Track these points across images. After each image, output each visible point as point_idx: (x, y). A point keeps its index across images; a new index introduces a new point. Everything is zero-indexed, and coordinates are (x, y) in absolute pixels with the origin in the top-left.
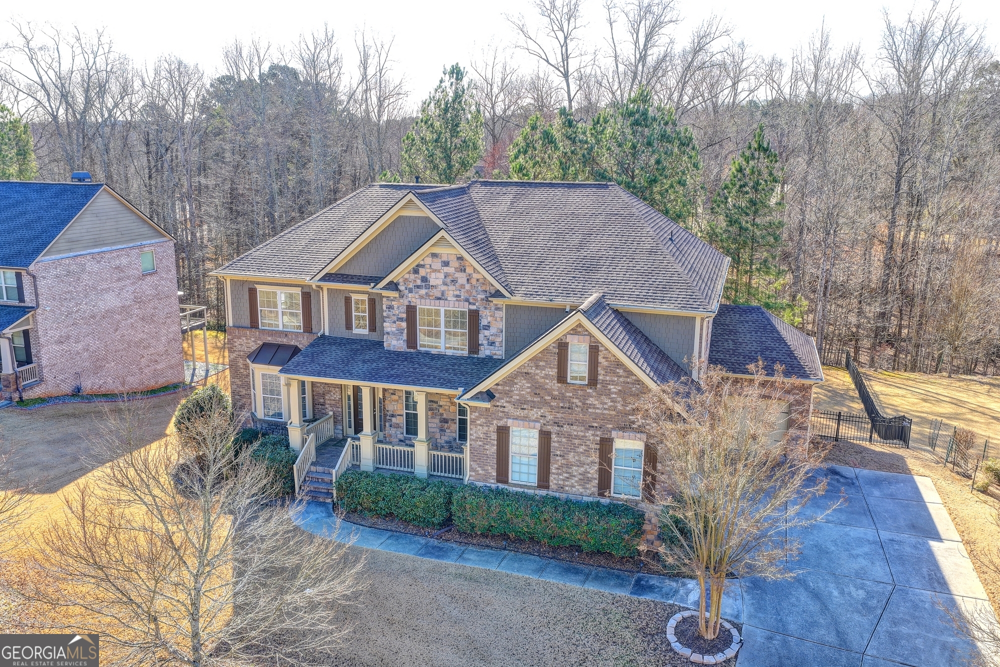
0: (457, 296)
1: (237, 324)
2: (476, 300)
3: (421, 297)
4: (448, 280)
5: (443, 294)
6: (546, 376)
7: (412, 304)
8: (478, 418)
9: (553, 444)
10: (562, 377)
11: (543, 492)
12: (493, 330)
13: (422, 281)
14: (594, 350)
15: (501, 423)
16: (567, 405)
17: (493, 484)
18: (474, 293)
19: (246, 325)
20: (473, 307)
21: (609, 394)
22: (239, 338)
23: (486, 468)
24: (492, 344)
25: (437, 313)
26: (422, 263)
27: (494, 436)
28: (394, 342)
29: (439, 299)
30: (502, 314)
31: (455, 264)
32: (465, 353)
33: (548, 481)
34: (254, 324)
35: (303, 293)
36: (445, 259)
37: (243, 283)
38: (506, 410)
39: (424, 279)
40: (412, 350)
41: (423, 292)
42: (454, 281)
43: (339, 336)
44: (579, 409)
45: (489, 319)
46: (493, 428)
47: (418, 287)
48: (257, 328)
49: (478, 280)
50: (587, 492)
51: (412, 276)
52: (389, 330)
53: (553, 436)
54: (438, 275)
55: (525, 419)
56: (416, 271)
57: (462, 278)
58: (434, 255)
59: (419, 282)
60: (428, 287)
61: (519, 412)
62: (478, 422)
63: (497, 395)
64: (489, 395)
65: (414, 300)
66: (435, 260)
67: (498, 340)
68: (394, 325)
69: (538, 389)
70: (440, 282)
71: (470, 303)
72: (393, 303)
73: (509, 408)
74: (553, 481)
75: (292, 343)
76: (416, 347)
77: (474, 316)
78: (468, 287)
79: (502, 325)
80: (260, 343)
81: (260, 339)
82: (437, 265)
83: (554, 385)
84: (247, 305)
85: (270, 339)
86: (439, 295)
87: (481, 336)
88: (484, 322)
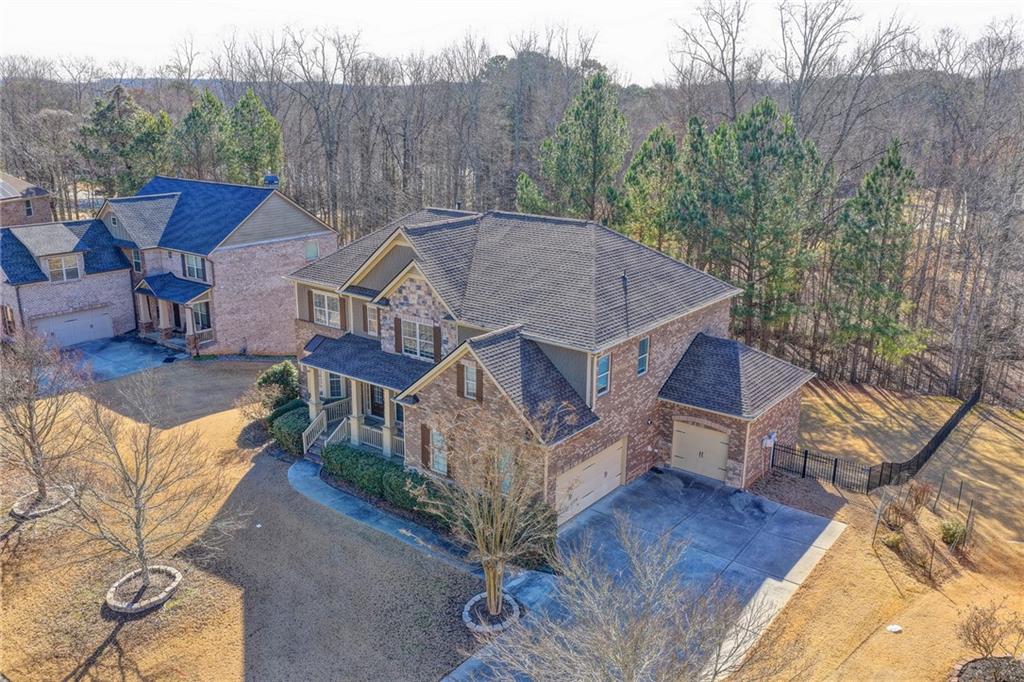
0: (427, 314)
1: (301, 318)
2: (439, 319)
3: (404, 312)
4: (421, 301)
5: (417, 311)
6: (450, 390)
7: (398, 317)
8: (409, 416)
10: (460, 392)
11: (451, 482)
12: (450, 345)
13: (404, 300)
14: (480, 373)
15: (424, 422)
17: (420, 470)
18: (437, 313)
19: (307, 319)
20: (437, 325)
21: (490, 410)
22: (302, 329)
23: (415, 455)
25: (414, 326)
26: (403, 284)
27: (420, 432)
28: (388, 346)
29: (415, 315)
30: (456, 332)
32: (433, 361)
33: (454, 473)
34: (311, 320)
35: (340, 299)
36: (418, 283)
37: (305, 286)
38: (426, 412)
39: (406, 298)
40: (399, 354)
41: (405, 308)
42: (424, 302)
43: (360, 335)
45: (447, 335)
46: (419, 425)
47: (402, 304)
48: (313, 322)
49: (438, 304)
51: (398, 295)
52: (384, 335)
54: (414, 296)
55: (438, 421)
56: (399, 291)
57: (429, 301)
58: (412, 280)
59: (402, 301)
60: (408, 305)
61: (434, 416)
62: (410, 419)
63: (420, 400)
64: (415, 399)
65: (399, 314)
66: (411, 283)
68: (388, 332)
69: (445, 399)
70: (415, 302)
71: (435, 321)
72: (387, 315)
73: (428, 411)
75: (334, 337)
76: (401, 352)
77: (437, 331)
78: (433, 308)
79: (456, 341)
80: (315, 334)
81: (314, 331)
82: (413, 289)
83: (455, 397)
84: (307, 304)
85: (320, 331)
86: (415, 312)
87: (442, 348)
88: (444, 338)
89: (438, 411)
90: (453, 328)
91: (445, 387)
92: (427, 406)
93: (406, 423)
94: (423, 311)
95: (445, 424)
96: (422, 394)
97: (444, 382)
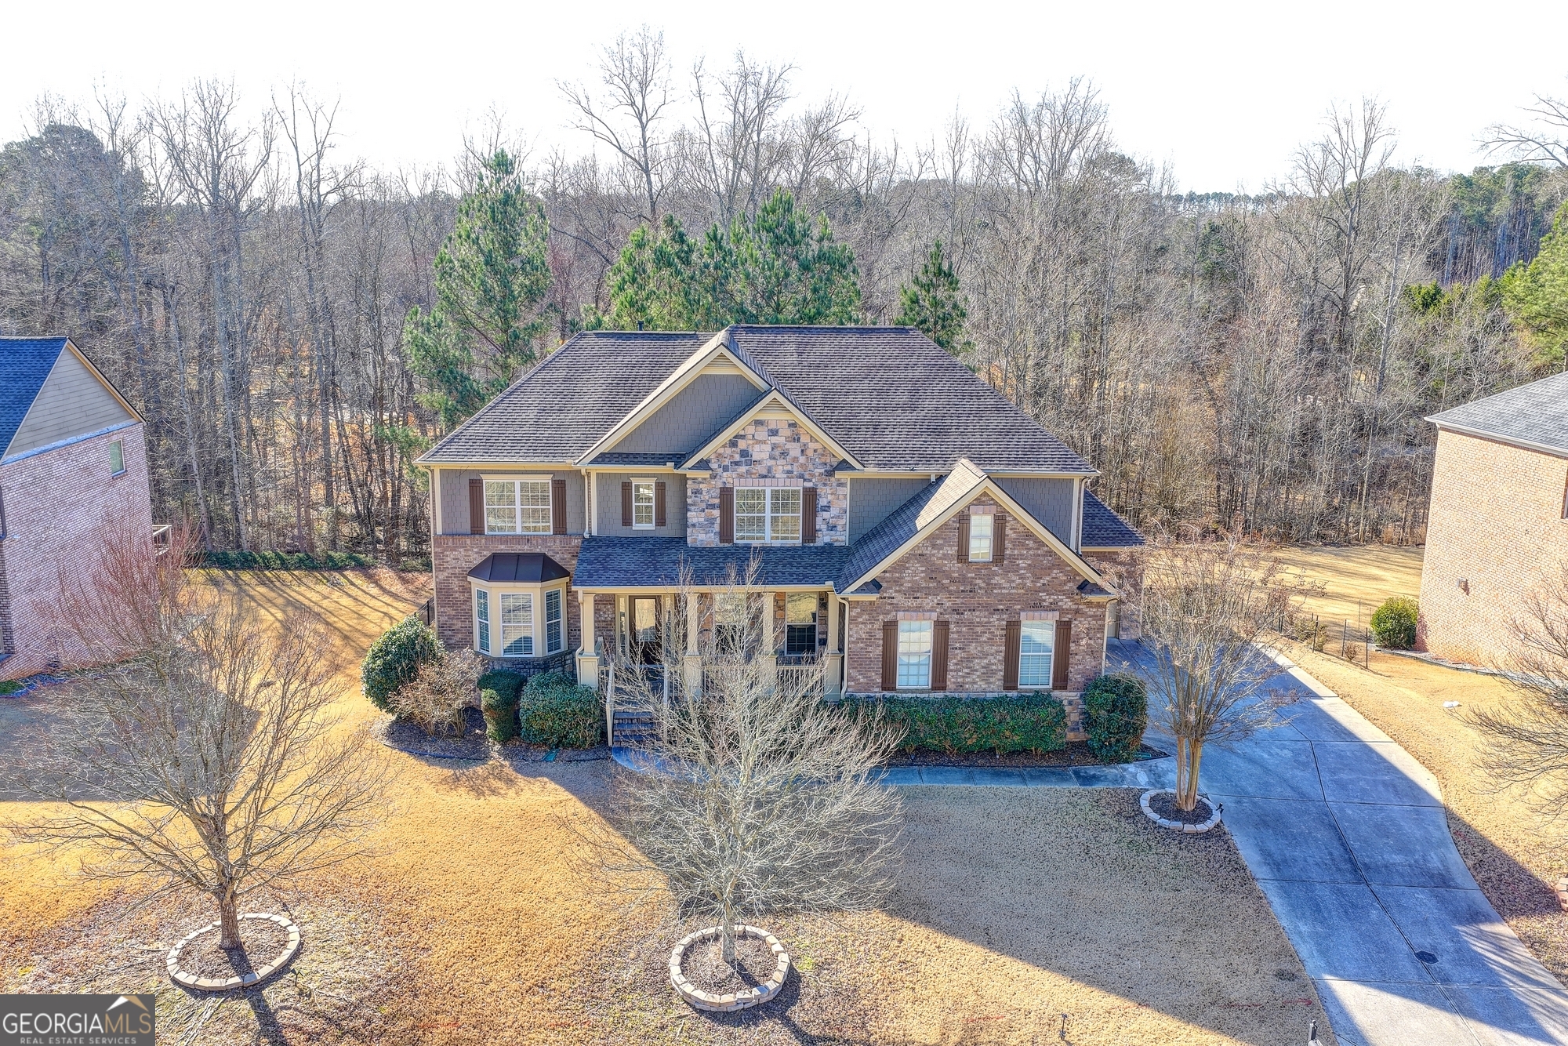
0: (789, 472)
1: (449, 531)
2: (813, 475)
3: (740, 476)
4: (777, 453)
5: (769, 471)
6: (945, 557)
7: (728, 486)
8: (859, 615)
9: (951, 636)
10: (963, 555)
11: (940, 695)
12: (834, 511)
13: (742, 456)
14: (1001, 522)
15: (889, 618)
16: (968, 588)
17: (877, 692)
18: (811, 467)
19: (464, 531)
20: (809, 485)
21: (1016, 569)
22: (454, 549)
23: (869, 674)
24: (833, 528)
25: (760, 495)
26: (742, 433)
27: (880, 635)
28: (702, 536)
29: (765, 477)
30: (847, 490)
31: (786, 432)
32: (798, 542)
33: (944, 681)
34: (477, 528)
35: (554, 482)
36: (772, 426)
37: (460, 473)
38: (895, 601)
39: (744, 454)
40: (726, 545)
41: (743, 469)
42: (784, 454)
43: (613, 534)
44: (983, 591)
45: (830, 497)
47: (737, 463)
48: (482, 533)
49: (815, 451)
50: (993, 688)
51: (728, 451)
52: (695, 521)
53: (952, 626)
54: (763, 447)
55: (919, 609)
56: (733, 444)
57: (794, 450)
58: (760, 423)
59: (737, 457)
60: (750, 463)
61: (911, 603)
62: (860, 620)
63: (884, 585)
64: (875, 585)
65: (730, 480)
66: (759, 428)
67: (842, 522)
68: (703, 514)
69: (934, 573)
70: (766, 455)
71: (805, 480)
72: (701, 486)
73: (899, 598)
74: (951, 680)
75: (538, 551)
76: (731, 540)
77: (811, 495)
78: (802, 460)
79: (846, 504)
80: (487, 554)
81: (487, 548)
82: (762, 434)
83: (955, 566)
84: (467, 504)
85: (502, 547)
86: (764, 472)
87: (819, 520)
88: (822, 502)
89: (919, 595)
90: (841, 484)
91: (934, 555)
92: (896, 591)
93: (850, 629)
94: (781, 468)
95: (932, 610)
96: (887, 575)
97: (934, 546)
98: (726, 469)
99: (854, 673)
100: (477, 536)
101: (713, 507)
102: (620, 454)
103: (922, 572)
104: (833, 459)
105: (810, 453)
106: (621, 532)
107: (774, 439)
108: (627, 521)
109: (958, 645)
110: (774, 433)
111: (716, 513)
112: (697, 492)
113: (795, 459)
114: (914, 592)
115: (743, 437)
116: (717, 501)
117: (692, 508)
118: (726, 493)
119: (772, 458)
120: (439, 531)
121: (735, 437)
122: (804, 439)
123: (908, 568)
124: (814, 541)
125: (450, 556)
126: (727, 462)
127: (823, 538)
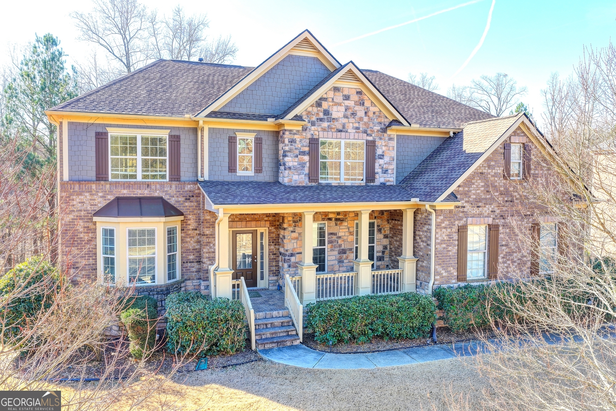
0: (357, 128)
1: (76, 178)
2: (373, 131)
3: (324, 130)
4: (349, 113)
5: (344, 127)
6: (496, 175)
7: (315, 137)
8: (443, 221)
9: (501, 236)
10: (507, 174)
11: (493, 282)
12: (387, 159)
13: (325, 114)
14: (528, 149)
15: (461, 223)
17: (454, 283)
18: (371, 125)
19: (90, 178)
20: (370, 138)
21: (537, 185)
22: (80, 194)
23: (449, 269)
24: (385, 171)
25: (337, 145)
26: (325, 96)
27: (456, 237)
28: (295, 177)
29: (340, 131)
30: (394, 143)
31: (355, 97)
32: (363, 183)
34: (101, 176)
35: (171, 136)
36: (346, 93)
37: (88, 126)
38: (465, 210)
39: (326, 112)
40: (313, 184)
41: (325, 124)
42: (354, 114)
43: (221, 179)
44: (518, 201)
45: (384, 148)
46: (455, 229)
47: (321, 120)
48: (106, 179)
49: (374, 113)
50: (525, 274)
51: (315, 110)
52: (290, 164)
53: (501, 228)
54: (340, 108)
56: (318, 104)
57: (360, 111)
58: (336, 89)
59: (321, 115)
60: (330, 120)
61: (476, 211)
62: (443, 225)
65: (317, 133)
66: (337, 94)
67: (391, 167)
68: (296, 159)
69: (489, 187)
70: (341, 115)
71: (367, 135)
72: (296, 137)
73: (468, 207)
75: (156, 194)
76: (317, 180)
77: (371, 146)
78: (366, 119)
79: (394, 154)
80: (111, 198)
81: (111, 192)
82: (339, 98)
83: (500, 182)
84: (93, 154)
85: (125, 191)
86: (340, 128)
87: (377, 165)
88: (379, 152)
89: (480, 204)
90: (391, 139)
91: (489, 174)
92: (466, 202)
93: (436, 233)
94: (351, 125)
95: (488, 216)
96: (461, 189)
97: (489, 167)
98: (313, 124)
99: (439, 269)
100: (102, 182)
101: (303, 153)
102: (228, 113)
103: (482, 186)
104: (386, 120)
105: (371, 114)
106: (228, 177)
107: (347, 103)
108: (232, 169)
109: (504, 243)
110: (347, 98)
111: (306, 158)
112: (292, 141)
113: (361, 119)
114: (477, 202)
115: (325, 99)
116: (307, 149)
117: (288, 154)
118: (314, 143)
119: (346, 117)
120: (66, 178)
121: (320, 99)
122: (367, 104)
123: (473, 184)
124: (373, 180)
125: (76, 200)
126: (314, 119)
127: (380, 179)
